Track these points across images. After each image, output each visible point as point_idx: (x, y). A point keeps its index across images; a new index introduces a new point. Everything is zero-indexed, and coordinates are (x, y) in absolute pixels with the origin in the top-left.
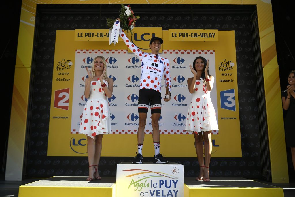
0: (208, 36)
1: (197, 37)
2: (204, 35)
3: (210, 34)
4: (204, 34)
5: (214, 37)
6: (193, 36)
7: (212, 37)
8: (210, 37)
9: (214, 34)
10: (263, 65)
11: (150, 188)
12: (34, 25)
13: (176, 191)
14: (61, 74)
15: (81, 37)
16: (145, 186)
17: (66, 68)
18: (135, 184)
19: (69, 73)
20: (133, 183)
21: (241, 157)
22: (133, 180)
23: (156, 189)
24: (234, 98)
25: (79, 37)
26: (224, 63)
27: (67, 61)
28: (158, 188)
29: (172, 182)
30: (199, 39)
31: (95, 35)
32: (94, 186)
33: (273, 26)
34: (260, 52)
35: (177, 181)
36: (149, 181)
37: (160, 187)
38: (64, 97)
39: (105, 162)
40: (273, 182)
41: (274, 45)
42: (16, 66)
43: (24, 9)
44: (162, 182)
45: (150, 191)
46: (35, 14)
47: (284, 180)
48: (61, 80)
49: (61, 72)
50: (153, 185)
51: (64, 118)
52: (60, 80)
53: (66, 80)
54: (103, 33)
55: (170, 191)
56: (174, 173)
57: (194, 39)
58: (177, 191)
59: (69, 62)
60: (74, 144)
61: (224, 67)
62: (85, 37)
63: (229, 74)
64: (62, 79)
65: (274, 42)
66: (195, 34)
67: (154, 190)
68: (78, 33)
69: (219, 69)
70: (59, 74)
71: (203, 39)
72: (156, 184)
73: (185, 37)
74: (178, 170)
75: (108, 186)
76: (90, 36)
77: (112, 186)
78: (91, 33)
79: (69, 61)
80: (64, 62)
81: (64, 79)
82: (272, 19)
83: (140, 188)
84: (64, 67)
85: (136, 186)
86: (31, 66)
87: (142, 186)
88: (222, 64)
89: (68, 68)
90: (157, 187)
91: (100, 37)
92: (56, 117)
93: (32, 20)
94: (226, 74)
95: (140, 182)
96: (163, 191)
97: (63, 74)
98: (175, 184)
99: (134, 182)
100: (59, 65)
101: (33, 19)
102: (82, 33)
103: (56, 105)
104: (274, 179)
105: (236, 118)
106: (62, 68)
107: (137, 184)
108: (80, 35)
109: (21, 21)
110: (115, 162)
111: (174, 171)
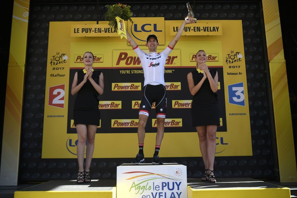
0: (212, 30)
1: (199, 31)
2: (208, 29)
3: (214, 28)
4: (207, 27)
5: (218, 31)
6: (195, 30)
7: (215, 31)
8: (213, 31)
9: (218, 27)
10: (269, 59)
11: (152, 191)
12: (27, 21)
13: (179, 194)
14: (56, 69)
15: (78, 32)
16: (147, 189)
17: (61, 62)
18: (136, 187)
19: (64, 68)
20: (134, 186)
21: (252, 155)
22: (134, 183)
23: (158, 192)
24: (242, 92)
25: (76, 33)
26: (231, 54)
27: (62, 55)
28: (161, 191)
29: (175, 184)
30: (202, 33)
31: (92, 30)
32: (93, 190)
33: (279, 18)
34: (266, 46)
35: (180, 183)
36: (150, 184)
37: (163, 189)
38: (59, 93)
39: (105, 164)
40: (281, 181)
41: (280, 38)
42: (9, 65)
43: (17, 4)
44: (164, 185)
45: (152, 193)
46: (28, 9)
47: (292, 179)
48: (56, 76)
49: (56, 66)
50: (155, 188)
51: (59, 116)
52: (54, 75)
53: (61, 76)
54: (101, 29)
55: (173, 193)
56: (177, 175)
57: (197, 33)
58: (181, 193)
59: (63, 56)
60: (70, 145)
61: (231, 59)
62: (82, 32)
63: (237, 66)
64: (56, 74)
65: (280, 35)
66: (197, 28)
67: (156, 193)
68: (75, 29)
69: (227, 61)
70: (53, 69)
71: (206, 33)
72: (158, 187)
73: (187, 31)
74: (181, 172)
75: (108, 190)
76: (87, 32)
77: (113, 189)
78: (88, 29)
79: (64, 54)
80: (58, 56)
81: (58, 74)
82: (278, 11)
83: (141, 191)
84: (58, 62)
85: (137, 189)
86: (25, 64)
87: (144, 189)
88: (230, 56)
89: (63, 62)
90: (159, 189)
91: (98, 32)
92: (51, 116)
93: (25, 15)
94: (234, 67)
95: (141, 185)
96: (165, 193)
97: (57, 69)
98: (178, 186)
99: (136, 185)
100: (53, 59)
101: (27, 14)
102: (79, 29)
103: (51, 103)
104: (282, 178)
105: (245, 114)
106: (56, 62)
107: (139, 186)
108: (76, 31)
109: (14, 16)
110: (115, 164)
111: (177, 172)
